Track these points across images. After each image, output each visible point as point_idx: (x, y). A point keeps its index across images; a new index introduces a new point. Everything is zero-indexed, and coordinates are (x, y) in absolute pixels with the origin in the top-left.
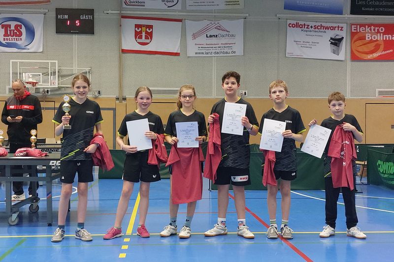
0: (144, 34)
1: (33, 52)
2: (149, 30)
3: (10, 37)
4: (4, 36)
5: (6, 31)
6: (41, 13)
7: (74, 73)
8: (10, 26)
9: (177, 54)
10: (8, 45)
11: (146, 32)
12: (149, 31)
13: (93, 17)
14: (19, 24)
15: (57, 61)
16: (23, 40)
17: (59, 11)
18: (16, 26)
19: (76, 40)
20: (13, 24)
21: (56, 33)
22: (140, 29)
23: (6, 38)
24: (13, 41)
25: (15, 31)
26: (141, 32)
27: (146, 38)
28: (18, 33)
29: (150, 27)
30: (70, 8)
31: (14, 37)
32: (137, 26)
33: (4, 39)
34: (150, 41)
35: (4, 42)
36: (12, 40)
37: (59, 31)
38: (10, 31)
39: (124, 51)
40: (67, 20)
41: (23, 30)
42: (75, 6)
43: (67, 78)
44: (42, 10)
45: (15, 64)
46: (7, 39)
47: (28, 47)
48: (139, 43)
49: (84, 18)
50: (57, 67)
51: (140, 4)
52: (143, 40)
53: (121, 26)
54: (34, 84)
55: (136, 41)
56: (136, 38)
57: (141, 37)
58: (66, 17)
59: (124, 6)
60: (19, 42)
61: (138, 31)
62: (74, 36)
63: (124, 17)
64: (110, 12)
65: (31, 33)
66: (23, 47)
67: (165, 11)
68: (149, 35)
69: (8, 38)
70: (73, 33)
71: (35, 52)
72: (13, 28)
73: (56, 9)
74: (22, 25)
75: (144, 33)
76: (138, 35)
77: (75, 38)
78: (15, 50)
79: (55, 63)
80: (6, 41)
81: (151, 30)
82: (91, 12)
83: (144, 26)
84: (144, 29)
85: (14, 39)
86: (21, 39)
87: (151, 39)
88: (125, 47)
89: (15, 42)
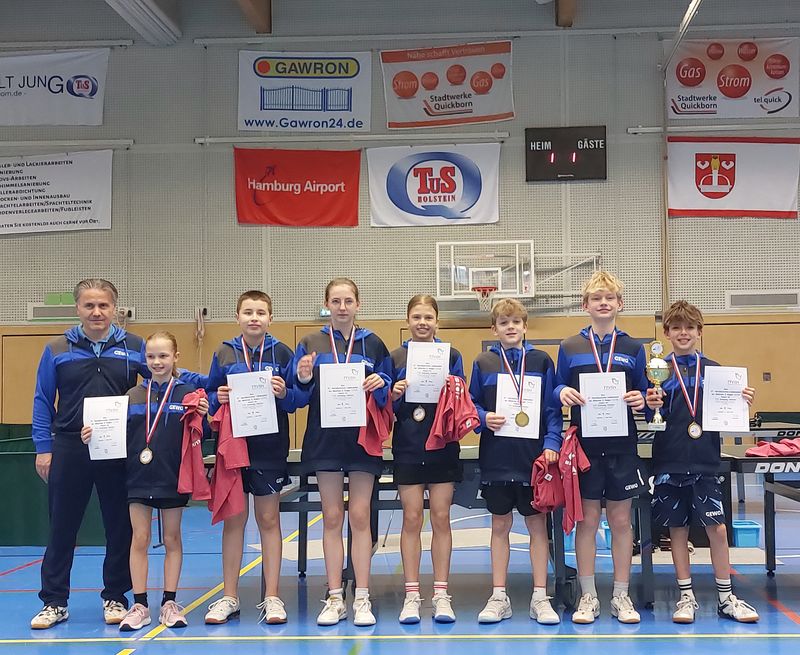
0: (715, 175)
1: (478, 225)
2: (728, 164)
3: (432, 195)
4: (420, 192)
5: (423, 182)
6: (493, 140)
7: (564, 265)
8: (430, 171)
9: (791, 215)
10: (428, 212)
11: (721, 170)
12: (728, 168)
13: (605, 142)
14: (451, 165)
15: (532, 242)
16: (457, 200)
17: (532, 134)
18: (444, 171)
19: (567, 193)
20: (437, 166)
21: (527, 180)
22: (707, 164)
23: (423, 196)
24: (437, 203)
25: (442, 181)
26: (709, 170)
27: (721, 182)
28: (447, 186)
29: (731, 158)
30: (556, 126)
31: (440, 194)
32: (700, 157)
33: (420, 199)
34: (730, 190)
35: (419, 205)
36: (434, 199)
37: (531, 178)
38: (432, 181)
39: (673, 213)
40: (549, 152)
41: (458, 178)
42: (565, 120)
43: (553, 277)
44: (497, 135)
45: (445, 250)
46: (425, 199)
47: (468, 214)
48: (707, 194)
49: (586, 145)
50: (532, 252)
51: (706, 109)
52: (715, 187)
53: (666, 158)
54: (485, 291)
55: (700, 190)
56: (698, 183)
57: (709, 182)
58: (548, 145)
59: (672, 115)
60: (449, 205)
61: (703, 167)
62: (563, 185)
63: (672, 139)
64: (641, 129)
65: (474, 182)
66: (459, 214)
67: (760, 121)
68: (728, 177)
69: (427, 195)
70: (561, 179)
71: (483, 224)
72: (436, 174)
73: (526, 130)
74: (457, 169)
75: (716, 171)
76: (702, 177)
77: (566, 189)
78: (441, 220)
79: (529, 245)
80: (423, 203)
81: (732, 164)
82: (600, 132)
83: (715, 156)
84: (715, 163)
85: (440, 197)
86: (453, 197)
87: (732, 184)
88: (674, 205)
89: (442, 203)
